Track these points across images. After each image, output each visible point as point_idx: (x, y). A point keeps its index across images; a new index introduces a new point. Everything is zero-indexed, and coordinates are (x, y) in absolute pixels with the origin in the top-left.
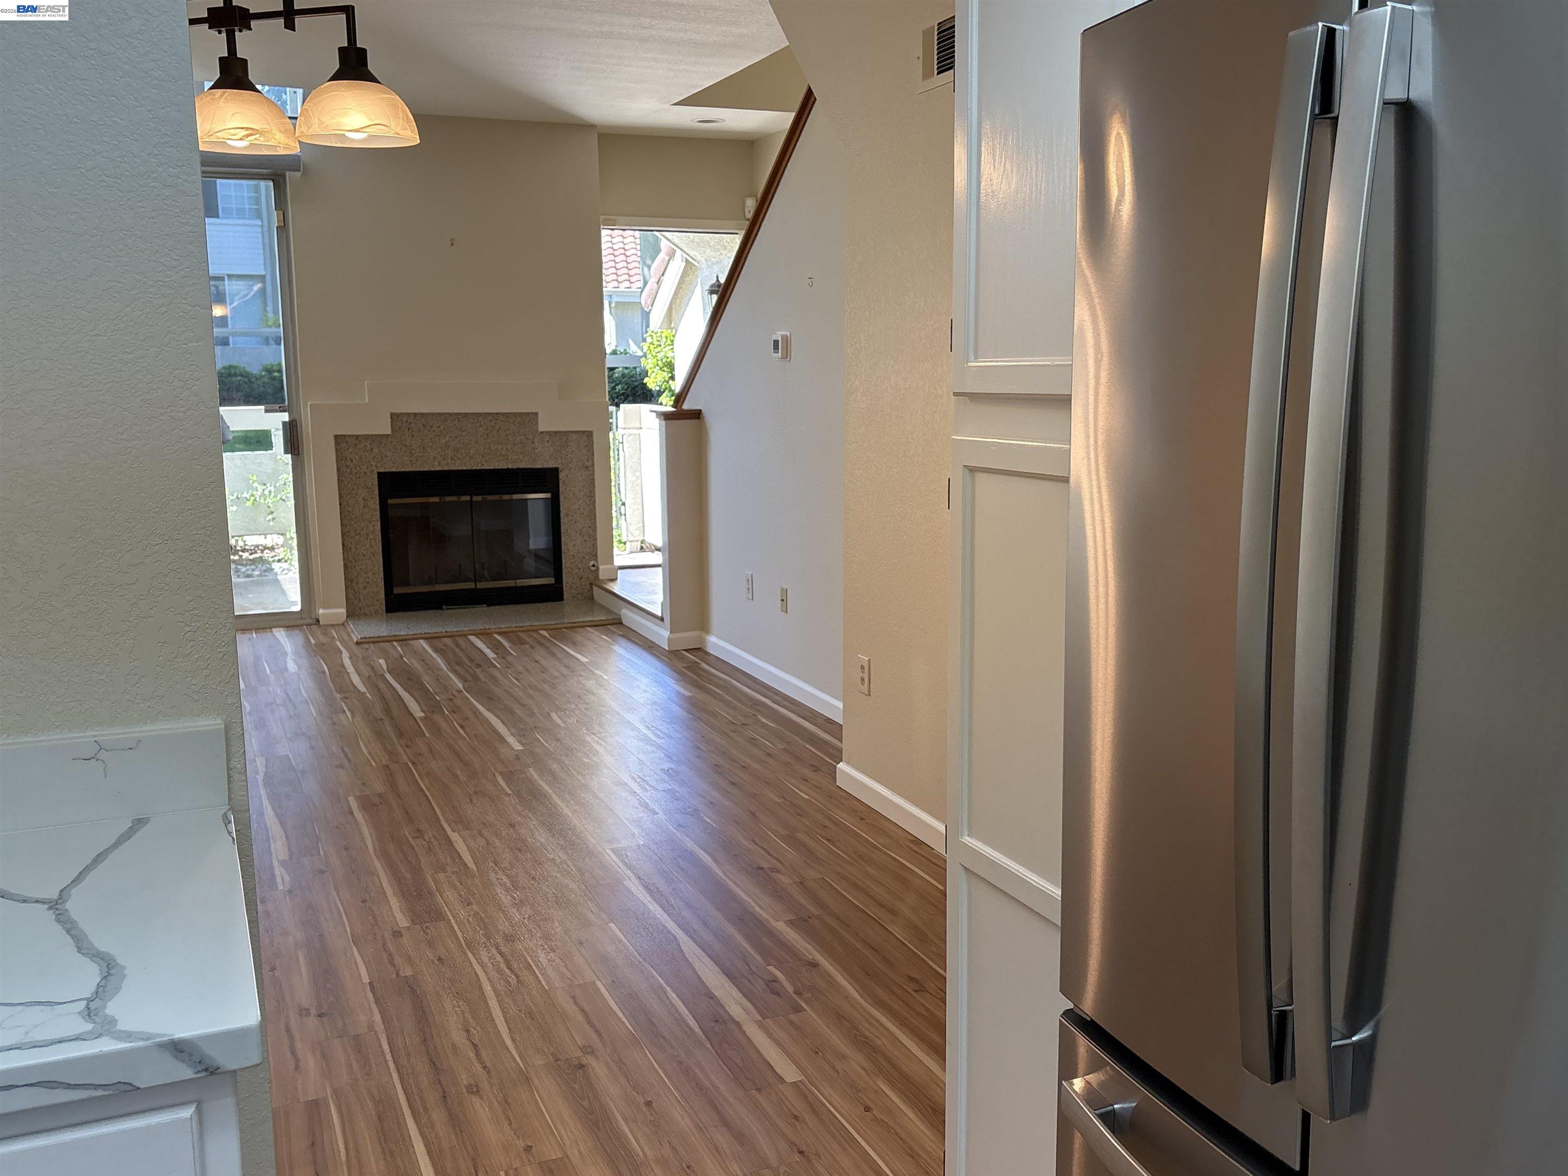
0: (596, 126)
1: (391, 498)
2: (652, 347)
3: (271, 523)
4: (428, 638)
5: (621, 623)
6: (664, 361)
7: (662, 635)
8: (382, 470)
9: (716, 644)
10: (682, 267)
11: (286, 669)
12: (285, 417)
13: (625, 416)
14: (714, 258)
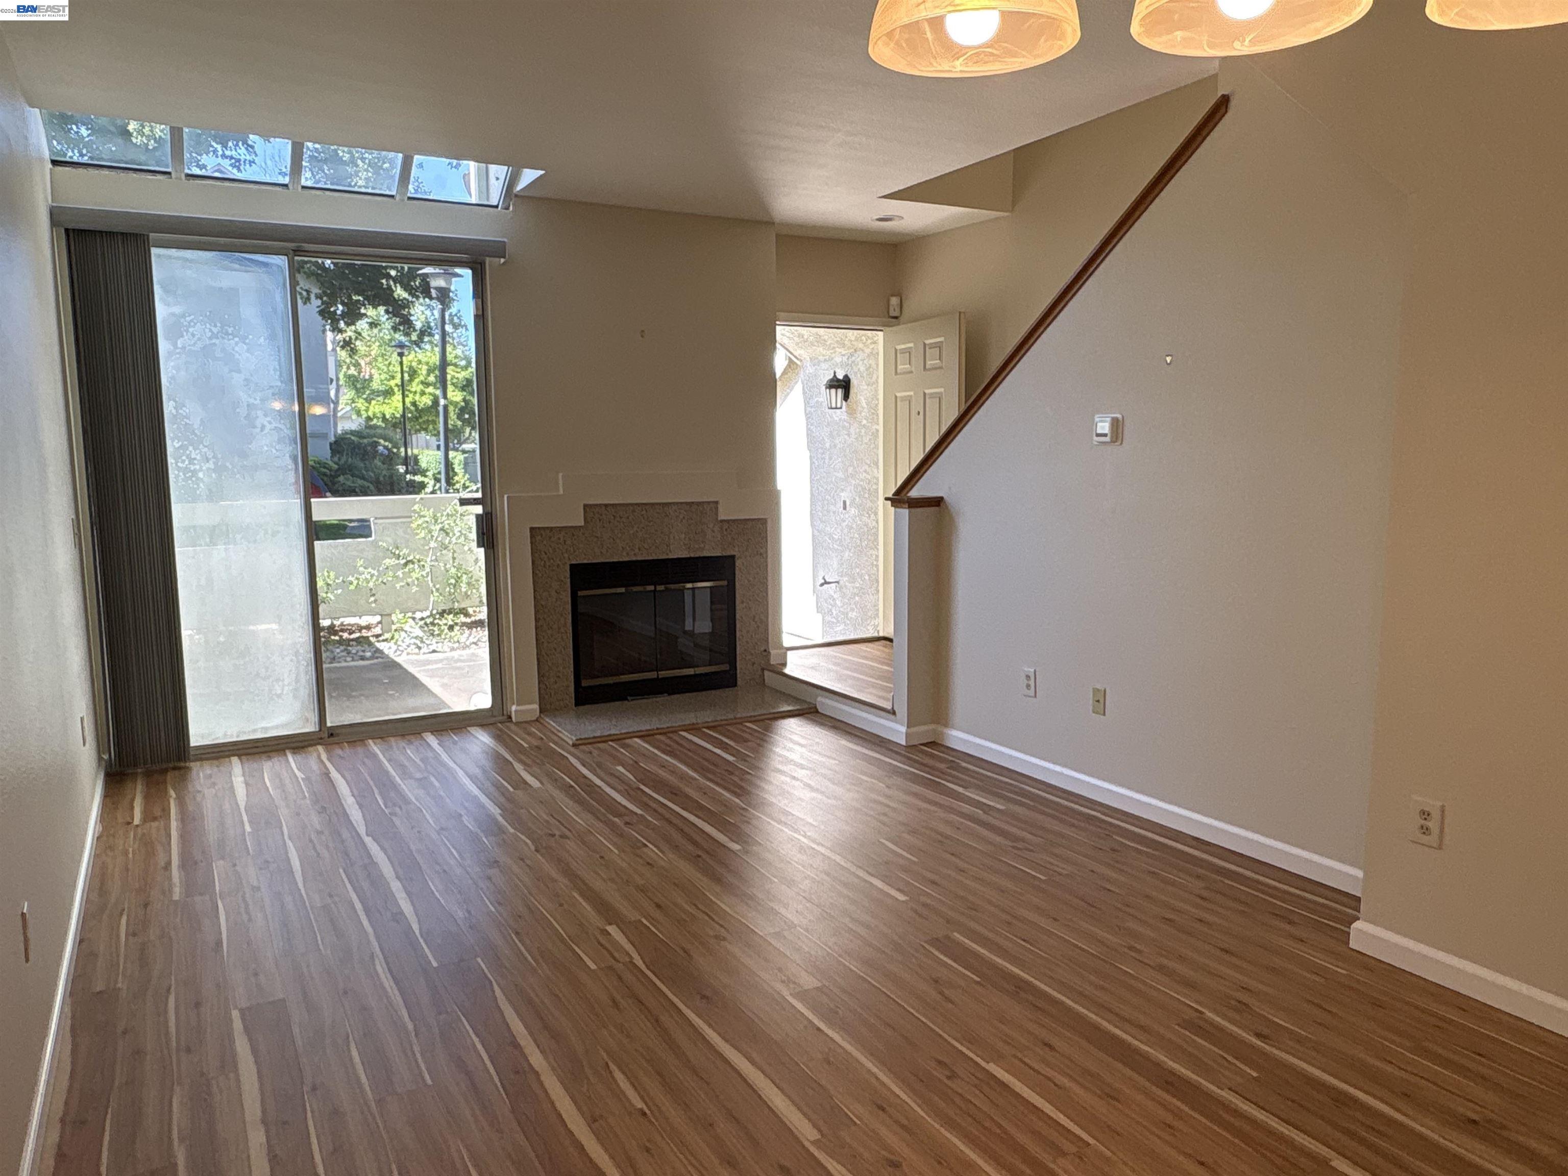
0: (774, 223)
1: (582, 590)
3: (373, 605)
4: (643, 737)
5: (817, 712)
7: (896, 729)
8: (574, 562)
12: (479, 509)
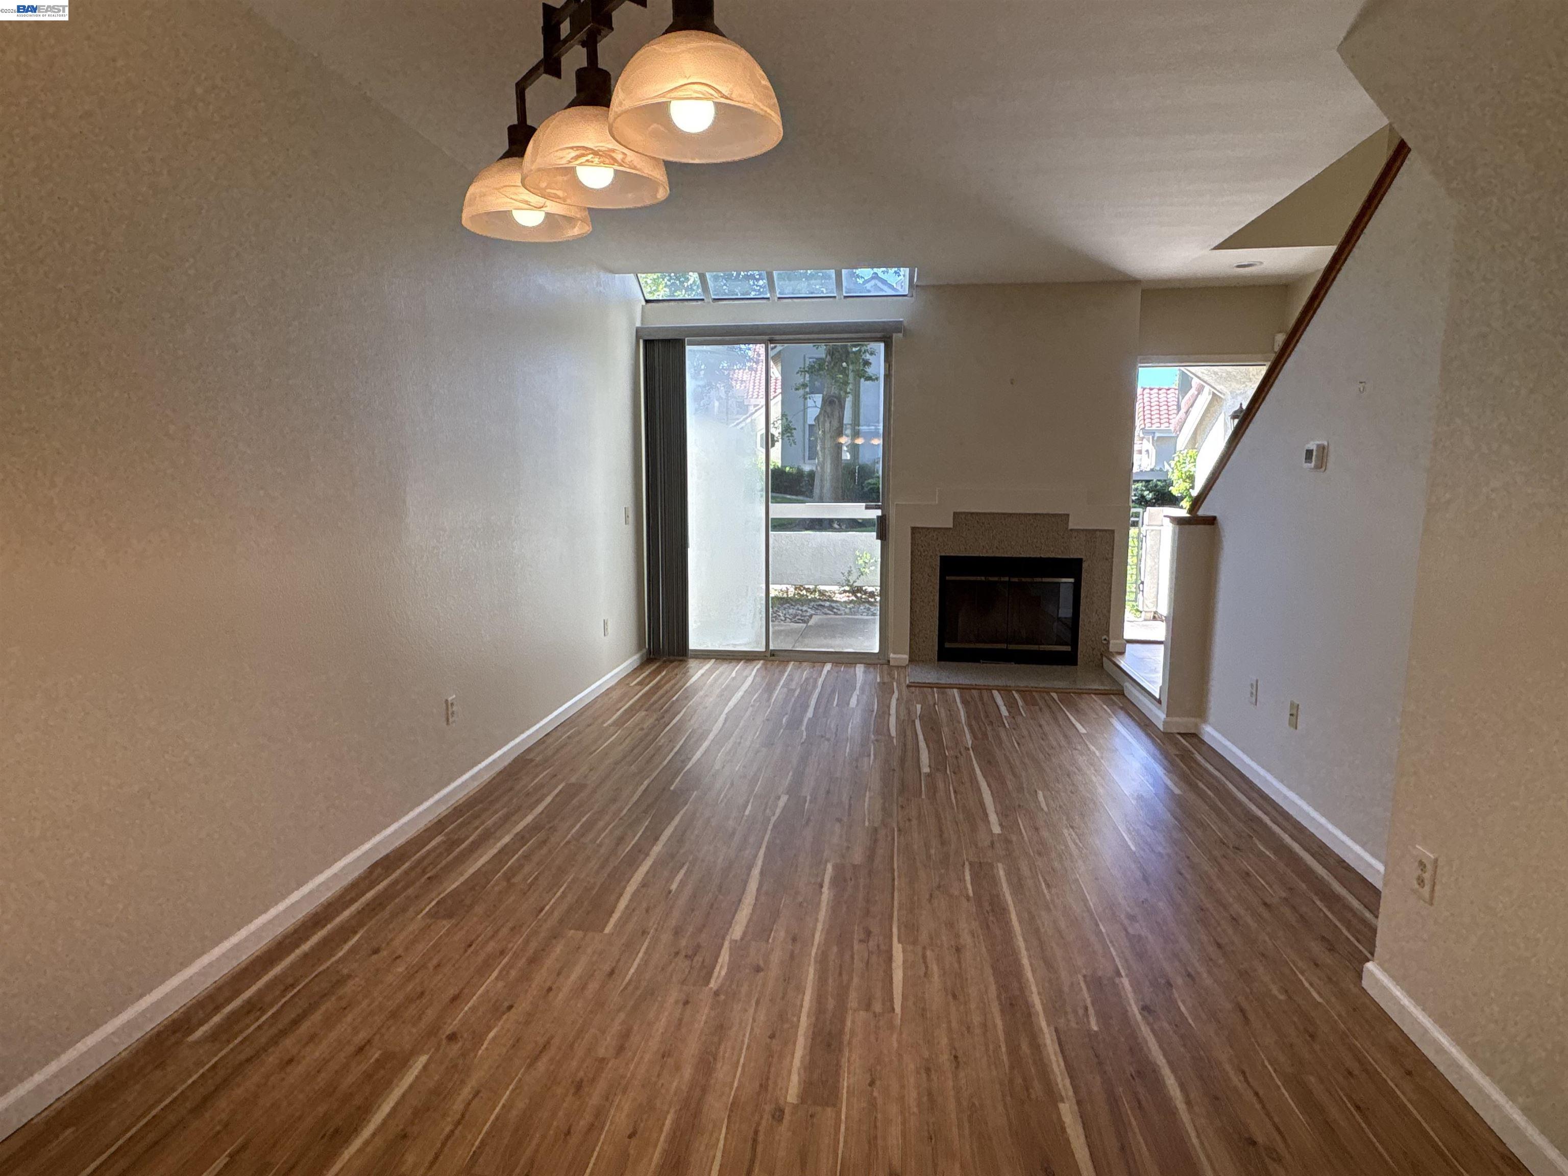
0: (1140, 281)
1: (948, 576)
2: (1178, 464)
4: (961, 688)
5: (1124, 694)
6: (1187, 474)
7: (1159, 716)
8: (943, 554)
9: (1211, 733)
10: (1209, 400)
11: (848, 704)
12: (879, 512)
13: (1150, 515)
14: (1239, 389)
